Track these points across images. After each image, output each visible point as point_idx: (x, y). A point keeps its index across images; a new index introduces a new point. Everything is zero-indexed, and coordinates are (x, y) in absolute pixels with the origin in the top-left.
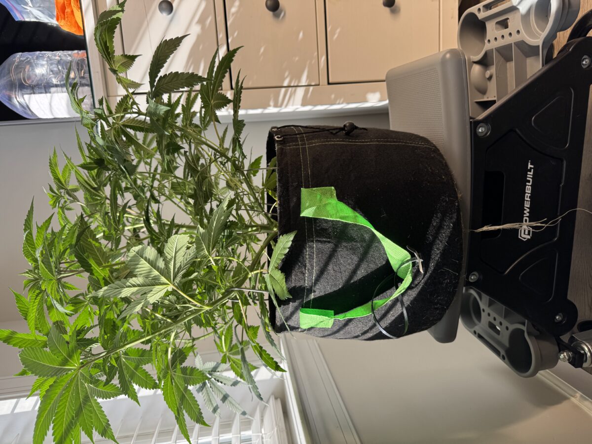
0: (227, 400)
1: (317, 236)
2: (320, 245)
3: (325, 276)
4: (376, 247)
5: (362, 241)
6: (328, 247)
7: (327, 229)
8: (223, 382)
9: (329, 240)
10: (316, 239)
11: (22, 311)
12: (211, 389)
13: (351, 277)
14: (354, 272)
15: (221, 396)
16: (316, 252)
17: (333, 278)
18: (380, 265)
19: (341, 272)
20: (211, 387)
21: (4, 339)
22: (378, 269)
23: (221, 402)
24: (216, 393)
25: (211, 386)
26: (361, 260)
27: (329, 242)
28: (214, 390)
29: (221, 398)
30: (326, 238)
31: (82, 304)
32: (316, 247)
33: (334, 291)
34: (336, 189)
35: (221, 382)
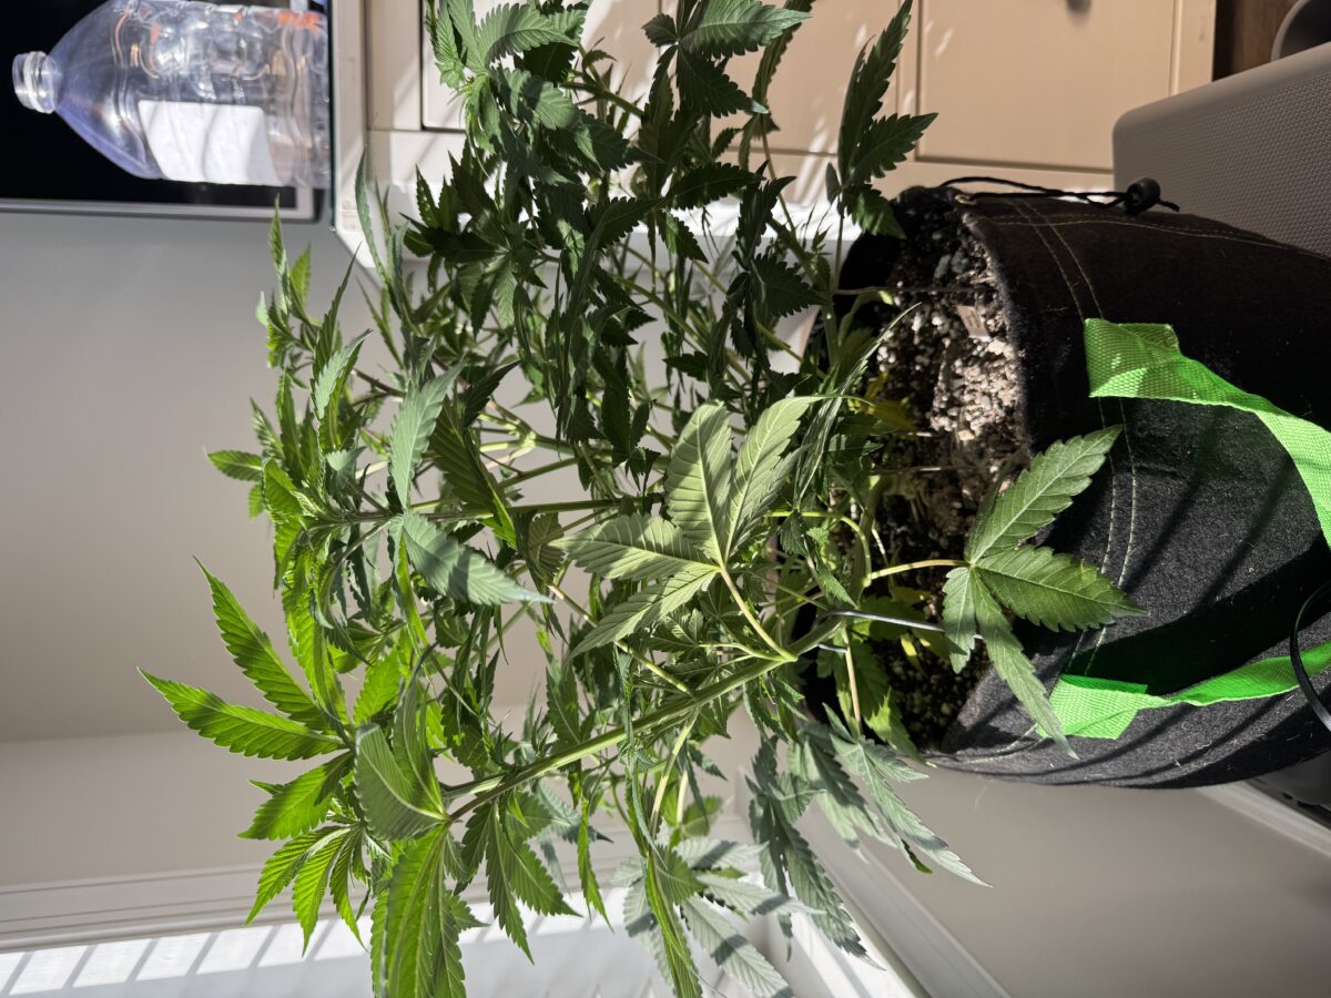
0: (733, 956)
1: (1140, 457)
2: (1148, 481)
3: (1152, 577)
4: (1292, 499)
5: (1259, 481)
6: (1171, 489)
7: (1163, 439)
8: (728, 903)
9: (1172, 469)
10: (1138, 464)
11: (229, 638)
12: (683, 922)
13: (1218, 586)
14: (1229, 570)
15: (715, 944)
16: (1138, 501)
17: (1172, 582)
18: (1294, 554)
19: (1196, 569)
20: (683, 917)
21: (192, 717)
22: (1289, 564)
23: (713, 961)
24: (699, 935)
25: (685, 913)
26: (1254, 535)
27: (1174, 475)
28: (692, 926)
29: (713, 950)
30: (1166, 462)
31: (368, 643)
32: (1140, 486)
33: (1167, 626)
34: (1178, 330)
35: (721, 903)
